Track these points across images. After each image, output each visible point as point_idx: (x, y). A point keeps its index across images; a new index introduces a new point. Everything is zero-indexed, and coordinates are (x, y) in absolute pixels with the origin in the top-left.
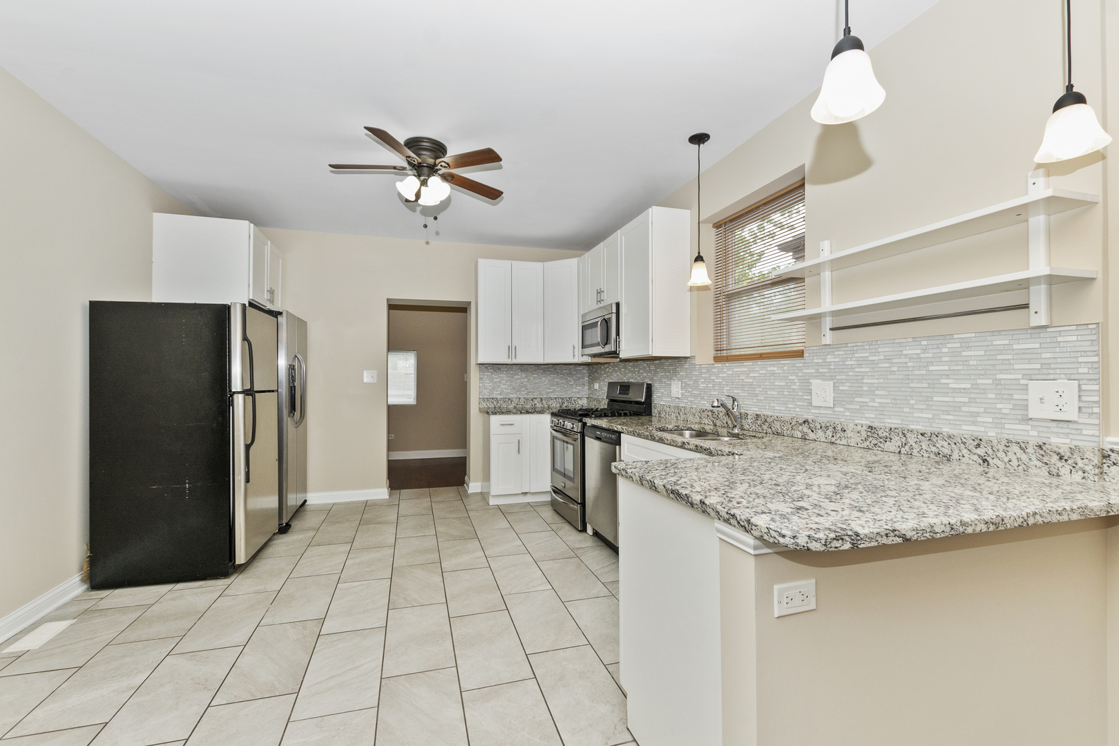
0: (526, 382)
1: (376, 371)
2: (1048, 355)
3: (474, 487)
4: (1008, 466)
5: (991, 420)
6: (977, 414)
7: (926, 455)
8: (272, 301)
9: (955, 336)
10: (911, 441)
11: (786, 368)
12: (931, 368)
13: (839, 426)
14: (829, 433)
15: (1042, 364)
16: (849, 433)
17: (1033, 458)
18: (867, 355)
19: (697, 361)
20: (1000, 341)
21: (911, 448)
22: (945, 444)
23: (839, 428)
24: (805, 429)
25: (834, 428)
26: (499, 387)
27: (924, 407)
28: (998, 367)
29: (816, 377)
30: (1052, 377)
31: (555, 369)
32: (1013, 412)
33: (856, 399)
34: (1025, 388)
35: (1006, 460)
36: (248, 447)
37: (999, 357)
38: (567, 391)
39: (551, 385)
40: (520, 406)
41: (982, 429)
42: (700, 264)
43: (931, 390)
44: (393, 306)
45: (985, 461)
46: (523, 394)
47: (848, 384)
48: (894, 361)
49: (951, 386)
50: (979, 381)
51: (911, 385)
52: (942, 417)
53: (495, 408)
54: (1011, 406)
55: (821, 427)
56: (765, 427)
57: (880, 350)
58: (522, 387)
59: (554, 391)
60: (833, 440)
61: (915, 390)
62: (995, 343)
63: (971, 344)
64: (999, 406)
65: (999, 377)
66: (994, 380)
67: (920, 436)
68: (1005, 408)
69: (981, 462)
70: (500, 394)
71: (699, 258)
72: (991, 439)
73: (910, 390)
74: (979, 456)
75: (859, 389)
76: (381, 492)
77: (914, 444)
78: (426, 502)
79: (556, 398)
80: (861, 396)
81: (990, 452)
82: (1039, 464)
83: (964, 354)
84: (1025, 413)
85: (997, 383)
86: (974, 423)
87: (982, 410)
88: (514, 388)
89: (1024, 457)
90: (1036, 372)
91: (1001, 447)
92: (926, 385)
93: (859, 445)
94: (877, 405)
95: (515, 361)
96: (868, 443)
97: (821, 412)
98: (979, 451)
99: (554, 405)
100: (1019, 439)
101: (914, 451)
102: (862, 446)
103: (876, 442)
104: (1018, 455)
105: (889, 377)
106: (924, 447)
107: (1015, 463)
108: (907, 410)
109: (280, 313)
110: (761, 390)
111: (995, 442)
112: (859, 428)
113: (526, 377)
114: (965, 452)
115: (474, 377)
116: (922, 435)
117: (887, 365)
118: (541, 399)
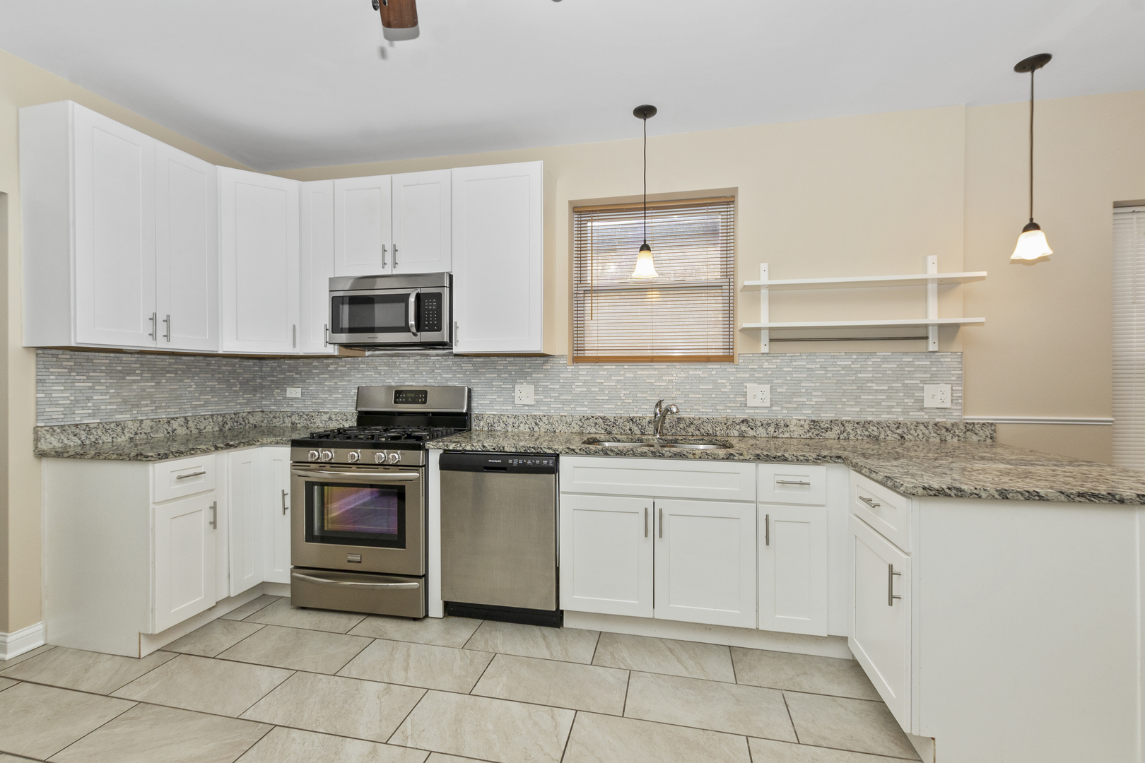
0: (152, 387)
2: (935, 369)
4: (917, 439)
5: (900, 410)
6: (892, 407)
7: (860, 438)
9: (878, 354)
10: (849, 429)
11: (713, 372)
12: (859, 375)
13: (782, 422)
14: (771, 429)
15: (931, 374)
16: (792, 428)
17: (932, 432)
18: (805, 363)
20: (907, 359)
21: (849, 434)
22: (875, 429)
23: (782, 423)
24: (744, 428)
25: (777, 424)
26: (89, 399)
27: (854, 403)
28: (905, 376)
29: (748, 380)
30: (936, 382)
31: (209, 364)
32: (915, 404)
33: (794, 400)
34: (922, 389)
35: (916, 435)
37: (906, 369)
38: (228, 402)
39: (201, 394)
40: (143, 436)
41: (895, 416)
42: (645, 253)
43: (859, 391)
45: (902, 437)
46: (146, 413)
47: (786, 387)
48: (829, 369)
49: (874, 388)
50: (894, 385)
51: (844, 388)
52: (867, 410)
53: (83, 445)
54: (913, 401)
55: (762, 425)
56: (690, 430)
57: (816, 360)
58: (143, 398)
59: (206, 403)
60: (775, 434)
61: (846, 391)
62: (903, 360)
63: (888, 360)
64: (906, 401)
65: (906, 382)
66: (903, 384)
67: (856, 425)
68: (910, 402)
69: (900, 438)
70: (94, 415)
72: (906, 422)
73: (842, 391)
74: (899, 434)
75: (797, 391)
77: (851, 431)
79: (212, 416)
80: (800, 396)
81: (906, 431)
82: (935, 435)
83: (883, 366)
84: (921, 404)
85: (905, 385)
86: (889, 413)
87: (895, 404)
88: (125, 402)
89: (927, 432)
90: (928, 379)
91: (913, 427)
92: (856, 388)
93: (802, 436)
94: (814, 403)
96: (810, 434)
97: (756, 411)
98: (898, 431)
99: (209, 428)
100: (924, 421)
101: (851, 436)
102: (805, 437)
103: (818, 432)
104: (923, 431)
105: (825, 381)
106: (859, 432)
107: (921, 436)
108: (841, 406)
110: (680, 393)
111: (909, 424)
112: (802, 422)
113: (152, 379)
114: (889, 432)
116: (858, 423)
117: (823, 372)
118: (186, 418)
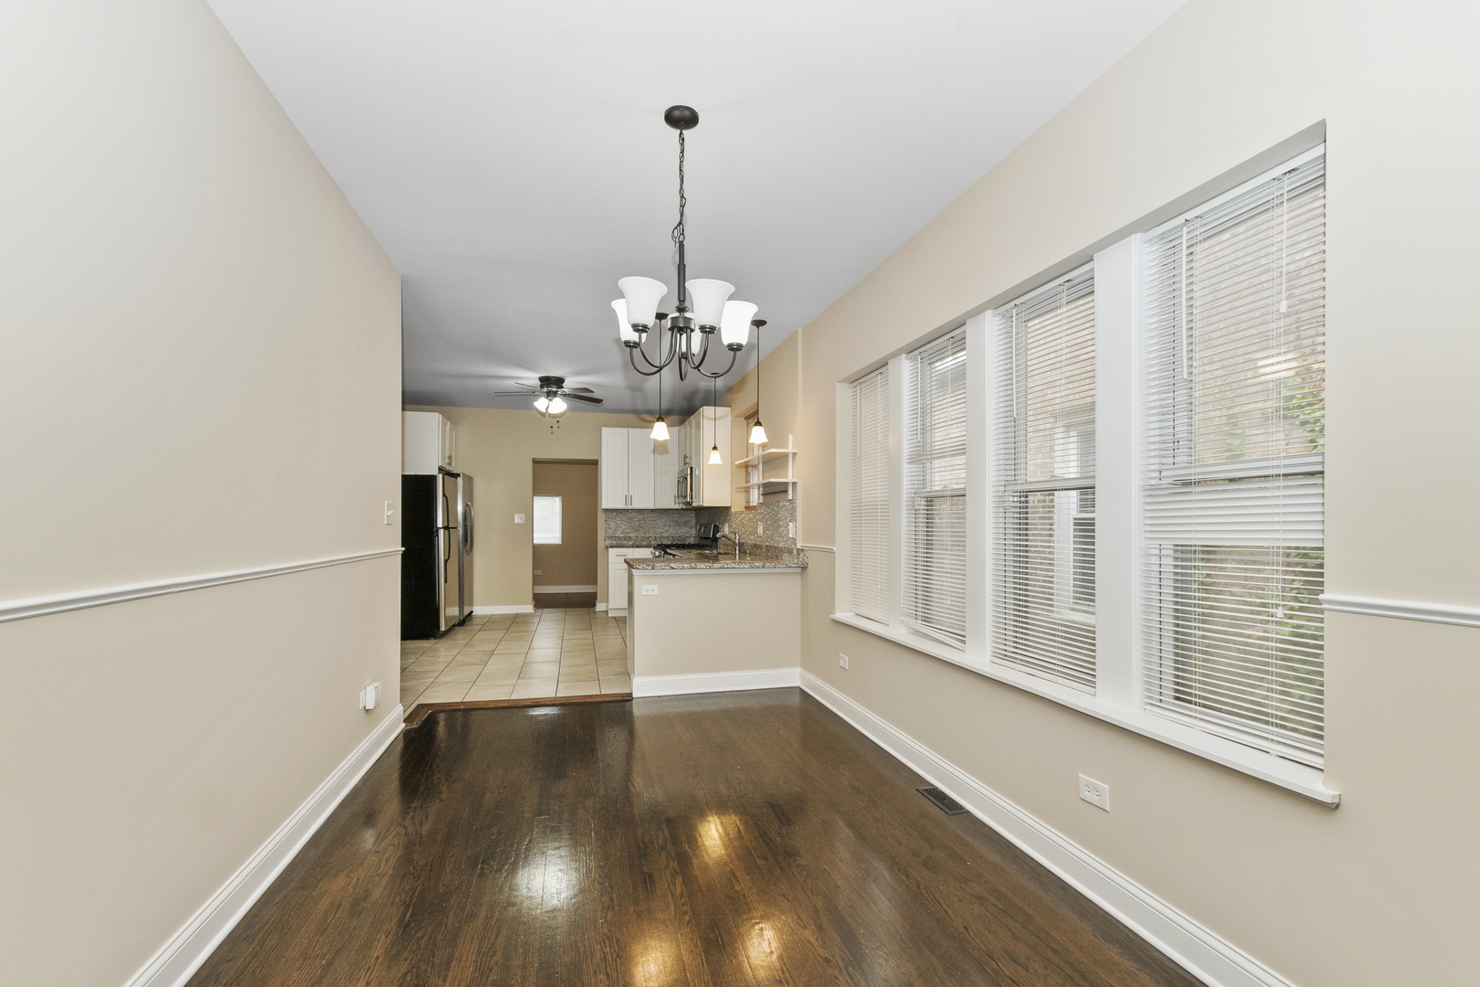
1: (524, 515)
3: (600, 607)
5: (785, 539)
8: (450, 464)
15: (791, 515)
19: (733, 510)
26: (621, 527)
27: (777, 535)
29: (759, 520)
30: (792, 521)
34: (789, 525)
36: (446, 561)
42: (715, 451)
44: (536, 462)
48: (772, 512)
53: (615, 542)
58: (640, 527)
64: (786, 533)
65: (786, 520)
70: (622, 533)
71: (715, 448)
73: (775, 527)
75: (767, 526)
76: (528, 608)
78: (562, 615)
80: (767, 530)
84: (789, 535)
85: (786, 523)
87: (784, 535)
88: (633, 529)
90: (790, 518)
94: (770, 535)
95: (630, 507)
109: (459, 475)
110: (748, 528)
113: (643, 520)
115: (601, 518)
